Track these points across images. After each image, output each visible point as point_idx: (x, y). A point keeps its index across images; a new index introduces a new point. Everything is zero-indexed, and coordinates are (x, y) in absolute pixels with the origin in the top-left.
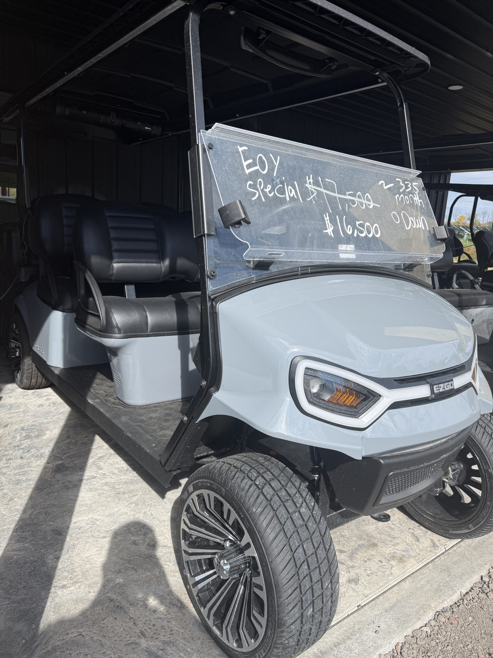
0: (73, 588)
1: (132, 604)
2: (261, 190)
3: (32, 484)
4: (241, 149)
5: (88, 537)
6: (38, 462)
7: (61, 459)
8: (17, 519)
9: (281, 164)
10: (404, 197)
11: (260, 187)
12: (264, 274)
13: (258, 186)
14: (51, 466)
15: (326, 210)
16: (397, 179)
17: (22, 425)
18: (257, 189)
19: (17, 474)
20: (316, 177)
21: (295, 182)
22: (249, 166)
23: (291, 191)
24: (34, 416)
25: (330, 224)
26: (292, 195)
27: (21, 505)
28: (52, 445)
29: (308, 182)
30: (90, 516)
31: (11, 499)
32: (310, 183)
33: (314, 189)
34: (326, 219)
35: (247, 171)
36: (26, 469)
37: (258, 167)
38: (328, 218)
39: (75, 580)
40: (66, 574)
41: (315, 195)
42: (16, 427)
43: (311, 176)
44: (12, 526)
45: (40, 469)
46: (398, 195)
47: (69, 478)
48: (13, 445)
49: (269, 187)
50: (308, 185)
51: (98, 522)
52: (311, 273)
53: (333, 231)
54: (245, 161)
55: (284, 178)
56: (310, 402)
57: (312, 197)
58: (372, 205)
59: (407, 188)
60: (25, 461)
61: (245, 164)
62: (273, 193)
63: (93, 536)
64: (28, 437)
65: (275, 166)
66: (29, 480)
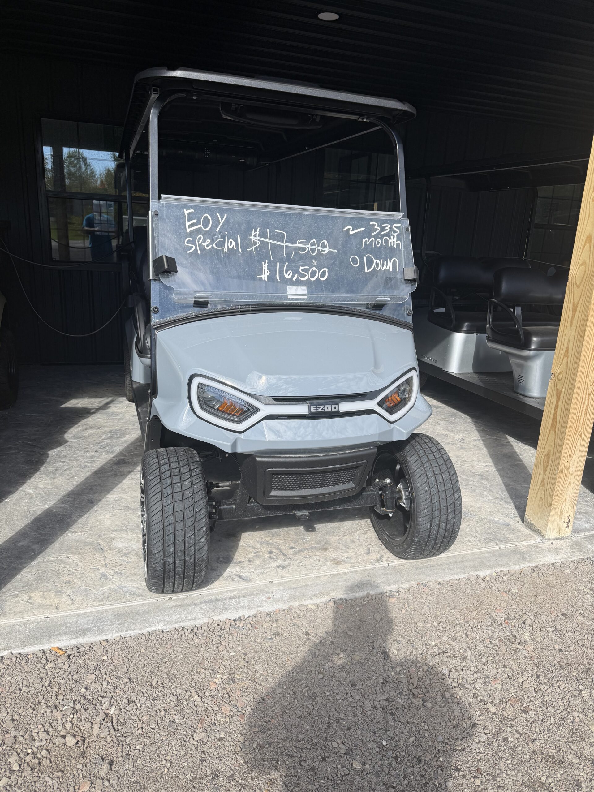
0: (80, 534)
1: (110, 549)
2: (199, 245)
3: (93, 470)
4: (186, 212)
5: (109, 508)
6: (106, 456)
7: (125, 456)
8: (70, 489)
9: (227, 221)
10: (375, 240)
11: (198, 242)
12: (204, 311)
13: (197, 241)
14: (114, 459)
15: (267, 257)
16: (371, 223)
17: (111, 429)
18: (195, 244)
19: (87, 462)
20: (264, 229)
21: (238, 236)
22: (190, 226)
23: (231, 243)
24: (126, 423)
25: (266, 270)
26: (231, 247)
27: (77, 482)
28: (125, 445)
29: (253, 234)
30: (120, 495)
31: (73, 477)
32: (255, 235)
33: (258, 240)
34: (264, 266)
35: (188, 230)
36: (95, 459)
37: (201, 226)
38: (266, 265)
39: (84, 530)
40: (80, 525)
41: (258, 245)
42: (106, 429)
43: (259, 229)
44: (64, 493)
45: (106, 461)
46: (367, 239)
47: (121, 469)
48: (95, 442)
49: (209, 241)
50: (252, 237)
51: (123, 500)
52: (252, 311)
53: (268, 276)
54: (189, 221)
55: (226, 233)
56: (202, 408)
57: (254, 247)
58: (327, 250)
59: (383, 229)
60: (98, 454)
61: (188, 224)
62: (211, 246)
63: (113, 507)
64: (111, 438)
65: (219, 223)
66: (92, 466)
